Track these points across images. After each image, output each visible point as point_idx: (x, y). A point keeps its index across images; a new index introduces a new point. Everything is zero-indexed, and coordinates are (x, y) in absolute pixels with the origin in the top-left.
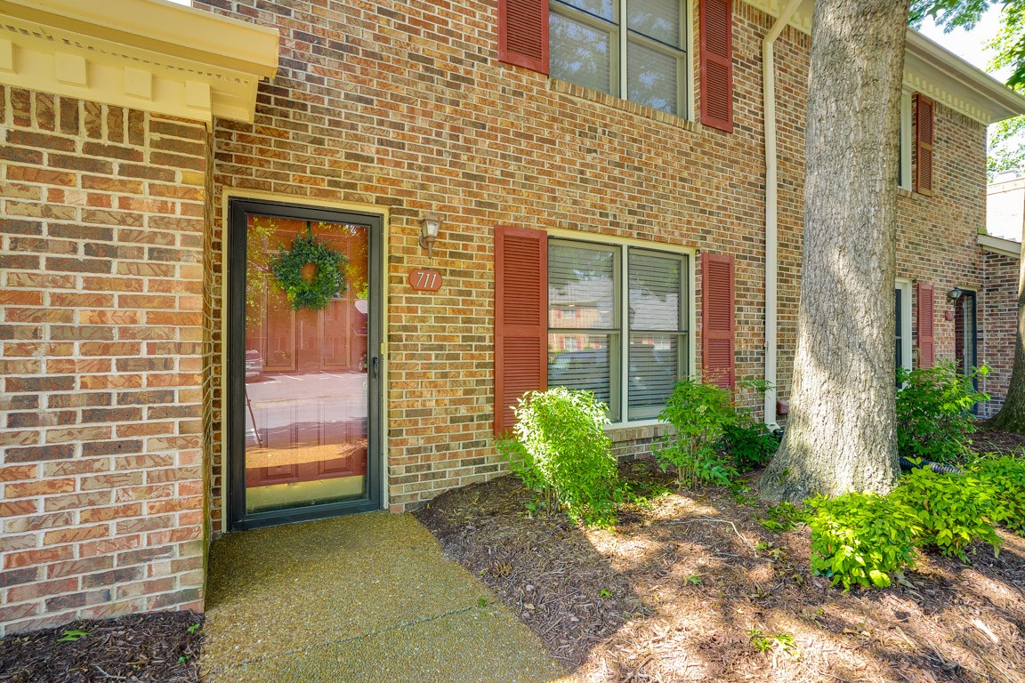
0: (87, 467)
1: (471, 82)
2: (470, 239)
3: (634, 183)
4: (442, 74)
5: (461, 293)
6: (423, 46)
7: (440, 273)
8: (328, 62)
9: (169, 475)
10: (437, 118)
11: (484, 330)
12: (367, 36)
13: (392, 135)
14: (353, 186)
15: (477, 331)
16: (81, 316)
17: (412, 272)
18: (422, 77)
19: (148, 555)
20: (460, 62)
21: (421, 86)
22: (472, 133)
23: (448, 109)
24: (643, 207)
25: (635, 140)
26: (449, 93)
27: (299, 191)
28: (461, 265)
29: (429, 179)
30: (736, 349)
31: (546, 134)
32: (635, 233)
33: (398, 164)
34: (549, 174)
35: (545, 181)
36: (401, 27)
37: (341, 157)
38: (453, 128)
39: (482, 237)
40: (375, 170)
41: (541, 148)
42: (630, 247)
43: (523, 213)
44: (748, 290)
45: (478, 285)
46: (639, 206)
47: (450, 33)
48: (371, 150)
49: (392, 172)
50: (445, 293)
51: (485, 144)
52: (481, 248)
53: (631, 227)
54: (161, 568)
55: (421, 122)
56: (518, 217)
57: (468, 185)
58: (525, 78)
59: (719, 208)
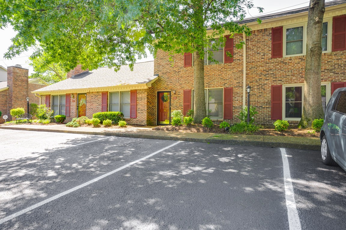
0: (141, 114)
1: (180, 71)
2: (180, 92)
3: (208, 78)
4: (177, 72)
5: (179, 99)
6: (175, 69)
7: (176, 97)
8: (165, 75)
9: (145, 115)
10: (176, 78)
11: (182, 104)
12: (168, 70)
13: (171, 81)
14: (167, 88)
15: (181, 104)
16: (141, 104)
17: (173, 97)
18: (174, 73)
19: (144, 121)
20: (179, 69)
21: (174, 74)
22: (180, 78)
23: (178, 76)
24: (210, 82)
25: (208, 71)
26: (178, 74)
27: (162, 90)
28: (179, 96)
29: (175, 86)
30: (234, 106)
31: (191, 75)
32: (207, 87)
33: (172, 85)
34: (192, 81)
35: (191, 82)
36: (172, 68)
37: (166, 85)
38: (178, 78)
39: (182, 91)
40: (169, 86)
41: (190, 77)
42: (208, 89)
43: (188, 87)
44: (238, 94)
45: (181, 98)
46: (209, 82)
47: (178, 66)
48: (169, 84)
49: (171, 86)
50: (177, 99)
51: (182, 79)
52: (182, 93)
53: (207, 86)
54: (144, 122)
55: (174, 79)
56: (187, 88)
57: (180, 85)
58: (188, 68)
59: (229, 78)
